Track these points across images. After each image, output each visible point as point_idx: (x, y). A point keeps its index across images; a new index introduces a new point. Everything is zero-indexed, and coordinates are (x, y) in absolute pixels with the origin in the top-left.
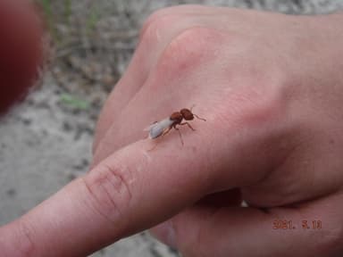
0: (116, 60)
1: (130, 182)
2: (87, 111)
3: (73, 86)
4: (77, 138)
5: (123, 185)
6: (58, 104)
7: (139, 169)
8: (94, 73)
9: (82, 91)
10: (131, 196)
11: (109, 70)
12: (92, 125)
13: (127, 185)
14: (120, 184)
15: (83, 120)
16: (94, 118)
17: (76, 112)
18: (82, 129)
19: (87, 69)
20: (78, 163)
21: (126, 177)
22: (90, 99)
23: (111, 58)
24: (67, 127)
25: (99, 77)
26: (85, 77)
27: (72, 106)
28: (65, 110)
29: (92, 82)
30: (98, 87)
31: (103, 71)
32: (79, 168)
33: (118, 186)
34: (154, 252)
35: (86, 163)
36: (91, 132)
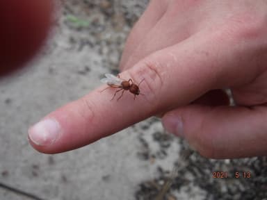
1: (162, 74)
2: (88, 29)
3: (76, 9)
4: (80, 49)
5: (157, 76)
6: (65, 22)
7: (168, 65)
9: (83, 13)
12: (92, 40)
14: (155, 75)
15: (84, 35)
16: (93, 34)
17: (80, 29)
18: (84, 43)
20: (81, 69)
21: (159, 70)
22: (90, 19)
24: (72, 41)
25: (97, 2)
26: (86, 2)
27: (77, 25)
28: (71, 28)
29: (92, 6)
30: (96, 10)
32: (82, 73)
33: (153, 77)
34: (142, 140)
35: (88, 69)
36: (91, 45)
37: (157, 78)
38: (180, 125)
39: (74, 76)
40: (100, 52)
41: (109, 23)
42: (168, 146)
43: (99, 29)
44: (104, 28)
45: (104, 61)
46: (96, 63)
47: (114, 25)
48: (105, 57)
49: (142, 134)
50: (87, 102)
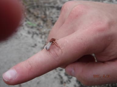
0: (46, 10)
1: (62, 48)
2: (36, 27)
3: (31, 19)
6: (26, 25)
8: (38, 14)
9: (34, 21)
10: (62, 53)
11: (43, 13)
12: (38, 32)
13: (61, 49)
15: (34, 30)
16: (38, 30)
17: (32, 27)
18: (34, 33)
19: (35, 13)
20: (33, 45)
22: (37, 23)
23: (44, 9)
24: (29, 33)
25: (40, 16)
26: (35, 16)
27: (31, 26)
28: (28, 27)
29: (37, 17)
30: (39, 19)
31: (41, 14)
32: (33, 47)
34: (60, 76)
35: (36, 45)
36: (37, 34)
37: (60, 50)
38: (73, 71)
39: (30, 48)
40: (41, 38)
41: (45, 25)
42: (71, 78)
43: (41, 27)
44: (43, 27)
45: (43, 41)
46: (39, 42)
47: (47, 25)
48: (43, 39)
49: (60, 73)
50: (29, 62)
